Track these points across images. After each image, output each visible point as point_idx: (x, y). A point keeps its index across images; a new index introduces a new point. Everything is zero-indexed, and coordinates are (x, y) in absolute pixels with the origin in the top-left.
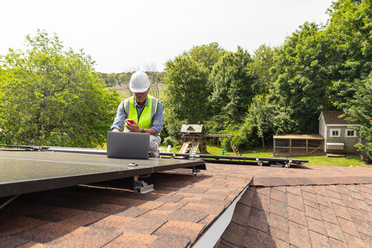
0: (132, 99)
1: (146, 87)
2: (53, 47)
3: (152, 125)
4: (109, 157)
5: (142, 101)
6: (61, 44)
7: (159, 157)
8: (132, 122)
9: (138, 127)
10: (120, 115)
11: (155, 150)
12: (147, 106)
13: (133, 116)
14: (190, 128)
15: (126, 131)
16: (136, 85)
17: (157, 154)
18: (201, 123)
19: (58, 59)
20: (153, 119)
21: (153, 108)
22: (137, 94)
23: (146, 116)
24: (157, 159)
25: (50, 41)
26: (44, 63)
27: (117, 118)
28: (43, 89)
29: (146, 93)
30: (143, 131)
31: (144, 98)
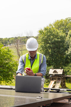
0: (27, 55)
1: (36, 47)
4: (17, 91)
5: (33, 56)
7: (43, 91)
8: (29, 69)
9: (32, 73)
10: (21, 64)
12: (37, 59)
14: (55, 72)
16: (30, 46)
17: (42, 89)
18: (62, 68)
20: (40, 67)
21: (40, 60)
22: (30, 52)
23: (36, 66)
24: (43, 93)
27: (20, 67)
29: (36, 51)
30: (36, 75)
31: (35, 54)
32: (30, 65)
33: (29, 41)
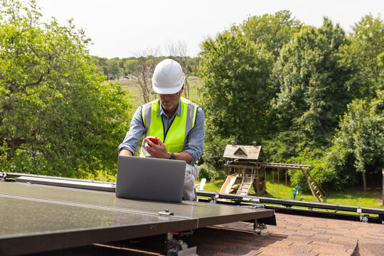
0: (154, 104)
1: (178, 86)
2: (27, 16)
3: (186, 146)
4: (120, 197)
5: (170, 108)
6: (39, 11)
7: (195, 200)
8: (155, 141)
9: (164, 150)
10: (135, 128)
11: (190, 188)
12: (180, 116)
13: (156, 131)
14: (239, 152)
15: (143, 154)
16: (163, 81)
17: (192, 195)
18: (258, 144)
19: (34, 35)
20: (188, 138)
21: (189, 119)
22: (163, 96)
23: (178, 133)
24: (193, 203)
25: (23, 6)
26: (12, 40)
27: (130, 134)
28: (8, 82)
29: (178, 94)
30: (173, 157)
31: (175, 103)
32: (162, 131)
33: (159, 68)
